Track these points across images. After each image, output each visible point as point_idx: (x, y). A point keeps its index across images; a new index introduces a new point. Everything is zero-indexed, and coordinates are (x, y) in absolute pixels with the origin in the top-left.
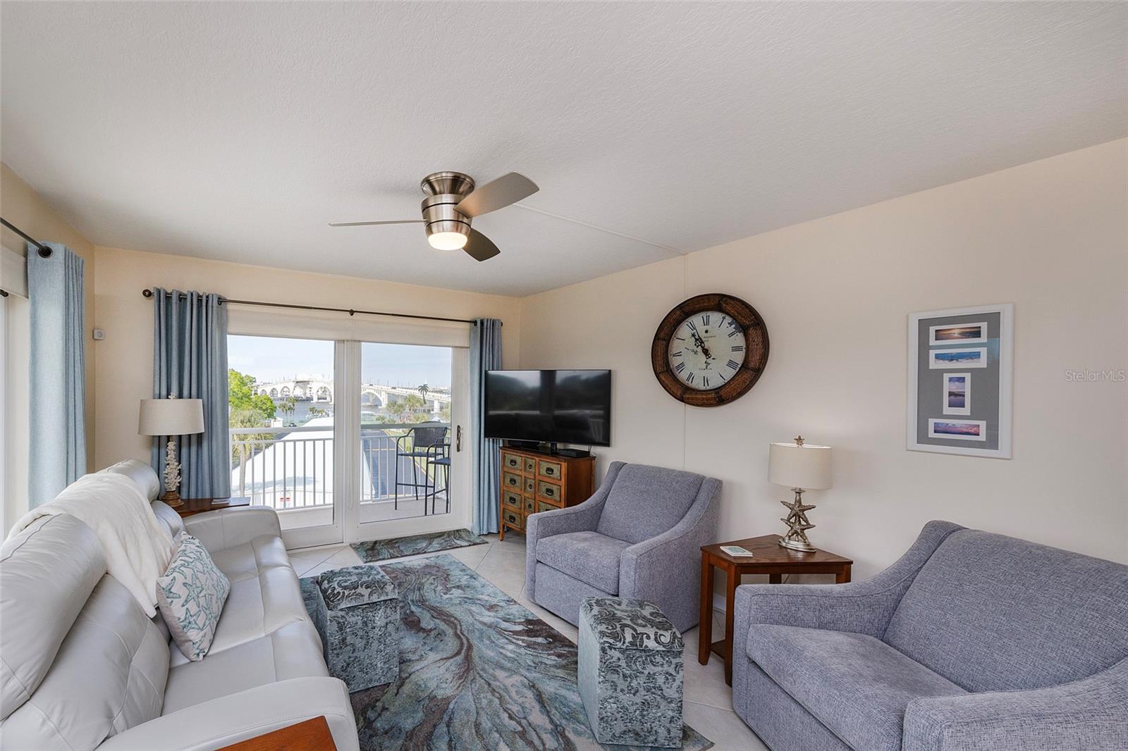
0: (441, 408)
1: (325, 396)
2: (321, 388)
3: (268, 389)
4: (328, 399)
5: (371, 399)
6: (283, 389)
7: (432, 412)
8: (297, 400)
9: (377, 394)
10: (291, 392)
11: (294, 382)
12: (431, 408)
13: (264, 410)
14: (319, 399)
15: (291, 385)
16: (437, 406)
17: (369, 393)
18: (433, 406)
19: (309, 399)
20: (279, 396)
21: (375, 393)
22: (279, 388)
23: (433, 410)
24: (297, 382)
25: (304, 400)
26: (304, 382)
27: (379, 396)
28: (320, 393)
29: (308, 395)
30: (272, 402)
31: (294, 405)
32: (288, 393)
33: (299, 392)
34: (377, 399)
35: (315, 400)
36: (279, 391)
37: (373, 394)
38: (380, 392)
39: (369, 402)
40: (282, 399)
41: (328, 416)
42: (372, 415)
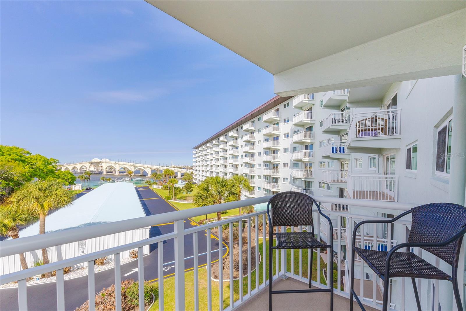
0: (182, 176)
1: (111, 171)
2: (109, 166)
3: (70, 168)
4: (114, 172)
5: (141, 172)
6: (81, 167)
7: (176, 178)
8: (91, 173)
9: (145, 169)
10: (88, 169)
11: (89, 163)
12: (176, 176)
13: (66, 180)
14: (107, 172)
15: (88, 165)
16: (179, 175)
17: (140, 169)
18: (177, 175)
19: (101, 173)
20: (79, 171)
21: (144, 169)
22: (78, 166)
23: (177, 177)
24: (92, 163)
25: (97, 173)
26: (97, 163)
27: (146, 170)
28: (108, 169)
29: (100, 170)
30: (72, 175)
31: (89, 176)
32: (85, 169)
33: (93, 169)
34: (145, 172)
35: (105, 173)
36: (78, 169)
37: (142, 169)
38: (146, 168)
39: (140, 173)
40: (81, 173)
41: (114, 182)
42: (143, 180)
